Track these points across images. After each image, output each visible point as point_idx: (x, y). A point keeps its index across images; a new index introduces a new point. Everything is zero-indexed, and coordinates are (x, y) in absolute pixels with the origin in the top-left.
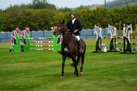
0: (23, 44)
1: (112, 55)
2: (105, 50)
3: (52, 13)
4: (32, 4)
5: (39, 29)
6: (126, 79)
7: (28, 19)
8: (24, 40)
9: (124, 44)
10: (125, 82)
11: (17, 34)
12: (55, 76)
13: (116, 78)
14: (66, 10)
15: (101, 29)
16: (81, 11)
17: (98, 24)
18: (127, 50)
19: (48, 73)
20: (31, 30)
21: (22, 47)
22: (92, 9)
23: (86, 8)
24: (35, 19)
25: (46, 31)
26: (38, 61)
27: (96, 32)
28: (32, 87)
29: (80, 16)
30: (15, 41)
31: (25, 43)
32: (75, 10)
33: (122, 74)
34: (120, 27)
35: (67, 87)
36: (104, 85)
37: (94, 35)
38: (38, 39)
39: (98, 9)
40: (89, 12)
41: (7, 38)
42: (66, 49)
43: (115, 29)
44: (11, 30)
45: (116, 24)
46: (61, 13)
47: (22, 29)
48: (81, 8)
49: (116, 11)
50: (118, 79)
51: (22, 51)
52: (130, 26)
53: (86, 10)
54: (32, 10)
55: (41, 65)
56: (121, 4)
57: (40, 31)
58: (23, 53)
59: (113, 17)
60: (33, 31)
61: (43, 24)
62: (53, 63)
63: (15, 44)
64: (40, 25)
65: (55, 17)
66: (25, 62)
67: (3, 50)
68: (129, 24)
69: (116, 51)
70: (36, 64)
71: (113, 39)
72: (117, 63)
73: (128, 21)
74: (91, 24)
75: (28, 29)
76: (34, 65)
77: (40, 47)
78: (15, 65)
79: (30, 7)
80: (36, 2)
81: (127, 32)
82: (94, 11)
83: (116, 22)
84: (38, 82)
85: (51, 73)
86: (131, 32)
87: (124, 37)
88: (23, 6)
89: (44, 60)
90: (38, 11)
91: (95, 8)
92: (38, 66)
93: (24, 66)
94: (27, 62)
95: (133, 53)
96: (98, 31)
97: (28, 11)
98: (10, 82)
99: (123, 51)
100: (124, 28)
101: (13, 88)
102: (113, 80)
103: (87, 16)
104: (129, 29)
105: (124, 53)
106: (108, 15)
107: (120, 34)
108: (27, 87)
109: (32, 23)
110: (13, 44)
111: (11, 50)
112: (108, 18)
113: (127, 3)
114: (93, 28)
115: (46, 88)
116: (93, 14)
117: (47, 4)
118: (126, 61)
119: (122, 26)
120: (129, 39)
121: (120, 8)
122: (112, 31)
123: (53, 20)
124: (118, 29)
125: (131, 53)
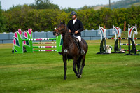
0: (26, 45)
1: (116, 56)
2: (110, 51)
3: (55, 14)
4: (35, 4)
5: (42, 30)
6: (131, 81)
7: (31, 20)
8: (27, 41)
9: (129, 45)
10: (130, 84)
11: (19, 35)
12: (58, 77)
13: (120, 80)
14: (70, 10)
15: (105, 30)
16: (85, 11)
17: (102, 25)
18: (132, 51)
19: (51, 75)
20: (34, 31)
21: (24, 48)
22: (96, 9)
23: (91, 8)
24: (38, 20)
25: (49, 32)
26: (41, 63)
27: (100, 33)
28: (35, 89)
29: (84, 16)
30: (17, 42)
31: (28, 44)
32: (79, 10)
33: (127, 76)
34: (125, 28)
35: (70, 89)
36: (108, 87)
37: (98, 36)
38: (41, 40)
39: (102, 9)
40: (93, 12)
41: (9, 39)
42: (66, 51)
43: (120, 29)
44: (13, 30)
45: (121, 25)
46: (64, 13)
47: (24, 30)
48: (85, 8)
49: (121, 11)
50: (122, 81)
51: (25, 52)
52: (135, 27)
53: (90, 11)
54: (35, 10)
55: (44, 66)
56: (126, 4)
57: (43, 32)
58: (26, 54)
59: (117, 17)
60: (36, 32)
61: (46, 24)
62: (56, 65)
63: (18, 44)
64: (42, 26)
65: (58, 18)
66: (27, 63)
67: (5, 52)
68: (134, 25)
69: (121, 52)
70: (39, 66)
71: (117, 40)
72: (121, 64)
73: (133, 21)
74: (95, 24)
75: (31, 30)
76: (36, 67)
77: (43, 48)
78: (18, 66)
79: (32, 7)
80: (39, 2)
81: (132, 33)
82: (98, 12)
83: (121, 22)
84: (41, 83)
85: (54, 75)
86: (136, 33)
87: (129, 38)
88: (26, 7)
89: (47, 61)
90: (41, 11)
91: (99, 9)
92: (41, 68)
93: (27, 67)
94: (30, 63)
95: (138, 55)
96: (102, 32)
97: (31, 11)
98: (12, 84)
99: (128, 53)
100: (129, 29)
101: (16, 90)
102: (117, 82)
103: (91, 17)
104: (134, 30)
105: (129, 54)
106: (112, 16)
107: (125, 35)
108: (29, 89)
109: (35, 24)
110: (16, 45)
111: (13, 51)
112: (113, 18)
113: (132, 3)
114: (97, 29)
115: (49, 89)
116: (97, 15)
117: (50, 4)
118: (131, 63)
119: (127, 27)
120: (134, 40)
121: (125, 8)
122: (117, 32)
123: (56, 21)
124: (123, 30)
125: (136, 54)
